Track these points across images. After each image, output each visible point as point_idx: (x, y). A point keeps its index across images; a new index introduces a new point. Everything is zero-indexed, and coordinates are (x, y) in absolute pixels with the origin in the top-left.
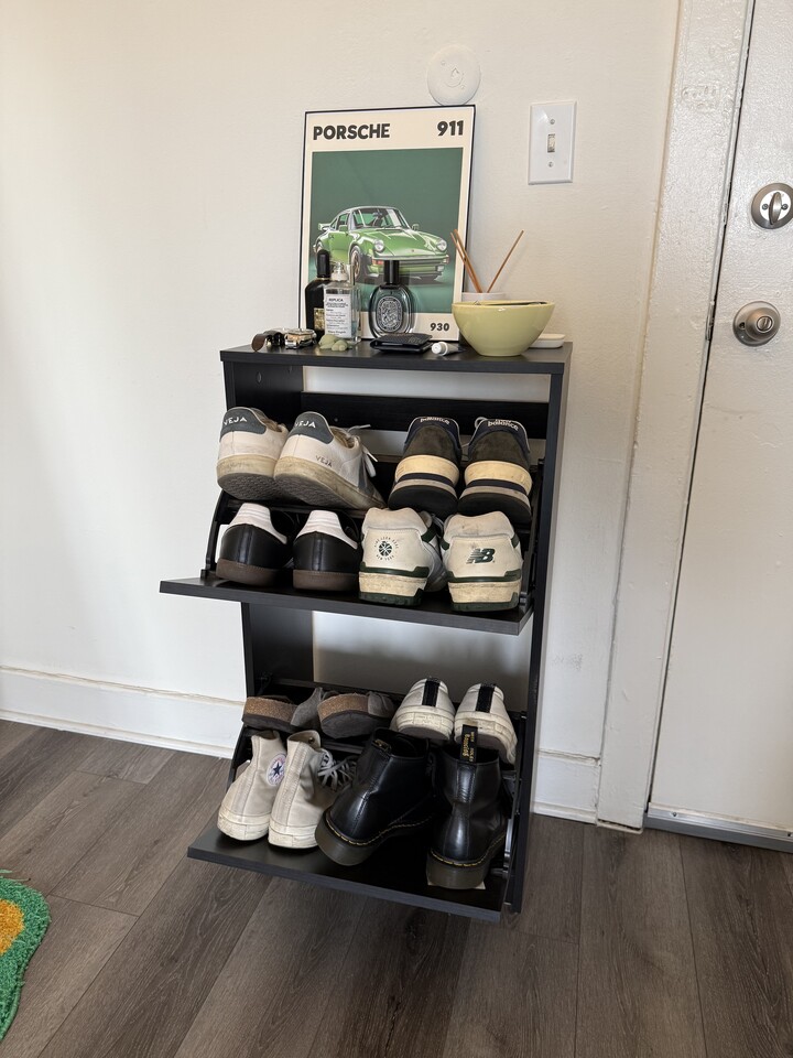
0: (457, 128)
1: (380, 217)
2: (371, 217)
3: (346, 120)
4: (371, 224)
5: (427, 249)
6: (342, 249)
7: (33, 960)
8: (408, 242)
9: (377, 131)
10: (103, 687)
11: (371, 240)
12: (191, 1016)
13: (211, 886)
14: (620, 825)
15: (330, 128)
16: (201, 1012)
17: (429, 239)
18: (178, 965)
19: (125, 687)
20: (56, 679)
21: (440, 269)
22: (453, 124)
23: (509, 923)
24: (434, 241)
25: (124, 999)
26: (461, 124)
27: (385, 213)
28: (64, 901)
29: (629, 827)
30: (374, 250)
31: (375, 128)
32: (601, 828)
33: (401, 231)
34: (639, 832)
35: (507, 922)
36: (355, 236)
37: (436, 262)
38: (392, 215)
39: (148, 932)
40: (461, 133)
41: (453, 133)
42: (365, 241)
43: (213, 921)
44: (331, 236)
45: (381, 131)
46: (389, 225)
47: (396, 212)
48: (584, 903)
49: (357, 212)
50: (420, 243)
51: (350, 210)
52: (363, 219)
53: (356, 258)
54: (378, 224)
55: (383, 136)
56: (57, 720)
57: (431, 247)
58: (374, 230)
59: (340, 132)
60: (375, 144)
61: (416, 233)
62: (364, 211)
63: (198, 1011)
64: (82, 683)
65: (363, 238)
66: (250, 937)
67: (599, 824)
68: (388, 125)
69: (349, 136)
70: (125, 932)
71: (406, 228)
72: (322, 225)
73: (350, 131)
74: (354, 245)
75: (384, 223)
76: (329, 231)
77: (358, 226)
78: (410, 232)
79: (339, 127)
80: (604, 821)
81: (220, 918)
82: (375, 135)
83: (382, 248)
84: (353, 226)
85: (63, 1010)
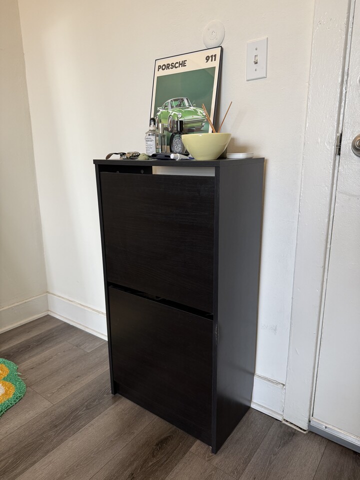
0: (214, 58)
1: (181, 102)
2: (177, 103)
3: (170, 61)
4: (177, 106)
5: (198, 115)
6: (165, 118)
7: (8, 411)
8: (191, 113)
9: (182, 64)
10: (86, 309)
11: (177, 113)
12: (48, 452)
13: (87, 400)
14: (295, 425)
15: (164, 65)
16: (52, 452)
17: (199, 110)
18: (56, 429)
19: (93, 310)
20: (71, 303)
21: (203, 124)
22: (212, 56)
23: (208, 458)
24: (201, 111)
25: (29, 436)
26: (215, 56)
27: (183, 100)
28: (32, 391)
29: (300, 428)
30: (178, 117)
31: (181, 63)
32: (284, 424)
33: (188, 108)
34: (305, 432)
35: (207, 456)
36: (171, 112)
37: (202, 121)
38: (186, 101)
39: (53, 412)
40: (215, 60)
41: (212, 61)
42: (174, 114)
43: (79, 415)
44: (162, 113)
45: (183, 64)
46: (184, 105)
47: (187, 99)
48: (252, 459)
49: (172, 101)
50: (195, 113)
51: (170, 100)
52: (174, 104)
53: (170, 122)
54: (180, 105)
55: (184, 66)
56: (70, 320)
57: (200, 114)
58: (178, 109)
59: (167, 67)
60: (181, 70)
61: (195, 108)
62: (175, 100)
63: (51, 451)
64: (79, 306)
65: (174, 112)
66: (89, 426)
67: (284, 422)
68: (186, 61)
69: (171, 68)
70: (45, 409)
71: (191, 106)
72: (158, 108)
73: (172, 66)
74: (170, 116)
75: (182, 105)
76: (161, 110)
77: (172, 107)
78: (192, 108)
79: (167, 64)
80: (287, 421)
81: (83, 415)
82: (181, 66)
83: (180, 116)
84: (170, 107)
85: (6, 432)
